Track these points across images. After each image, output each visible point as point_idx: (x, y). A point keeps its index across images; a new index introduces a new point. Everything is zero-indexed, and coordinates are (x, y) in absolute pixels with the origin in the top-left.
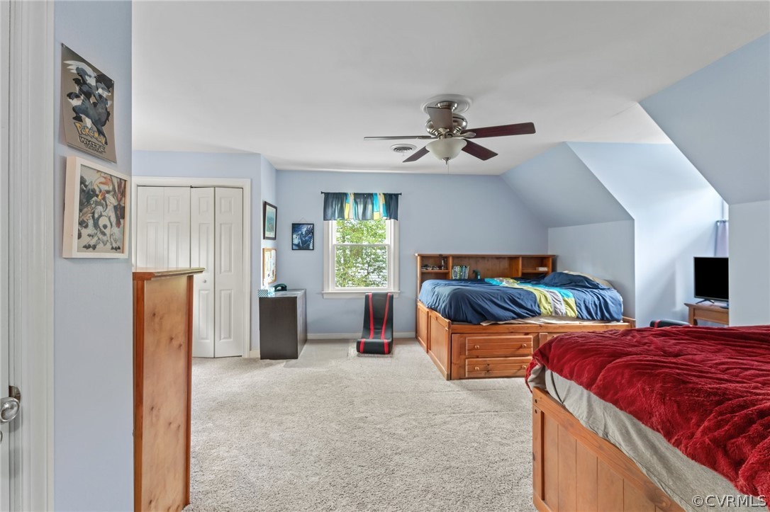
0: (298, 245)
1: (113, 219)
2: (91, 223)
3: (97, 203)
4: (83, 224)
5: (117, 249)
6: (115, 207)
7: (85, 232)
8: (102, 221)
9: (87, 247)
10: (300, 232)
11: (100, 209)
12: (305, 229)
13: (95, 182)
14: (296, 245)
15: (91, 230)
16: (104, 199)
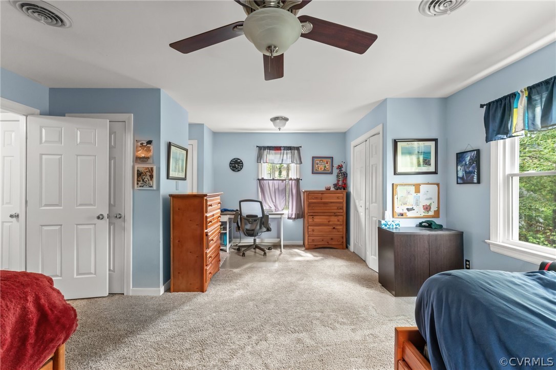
0: (462, 178)
1: (149, 178)
2: (141, 180)
3: (143, 175)
4: (138, 181)
5: (151, 187)
6: (150, 176)
7: (139, 183)
8: (145, 180)
9: (141, 186)
10: (464, 162)
11: (144, 176)
12: (469, 158)
13: (142, 170)
14: (460, 178)
15: (141, 182)
16: (146, 174)
